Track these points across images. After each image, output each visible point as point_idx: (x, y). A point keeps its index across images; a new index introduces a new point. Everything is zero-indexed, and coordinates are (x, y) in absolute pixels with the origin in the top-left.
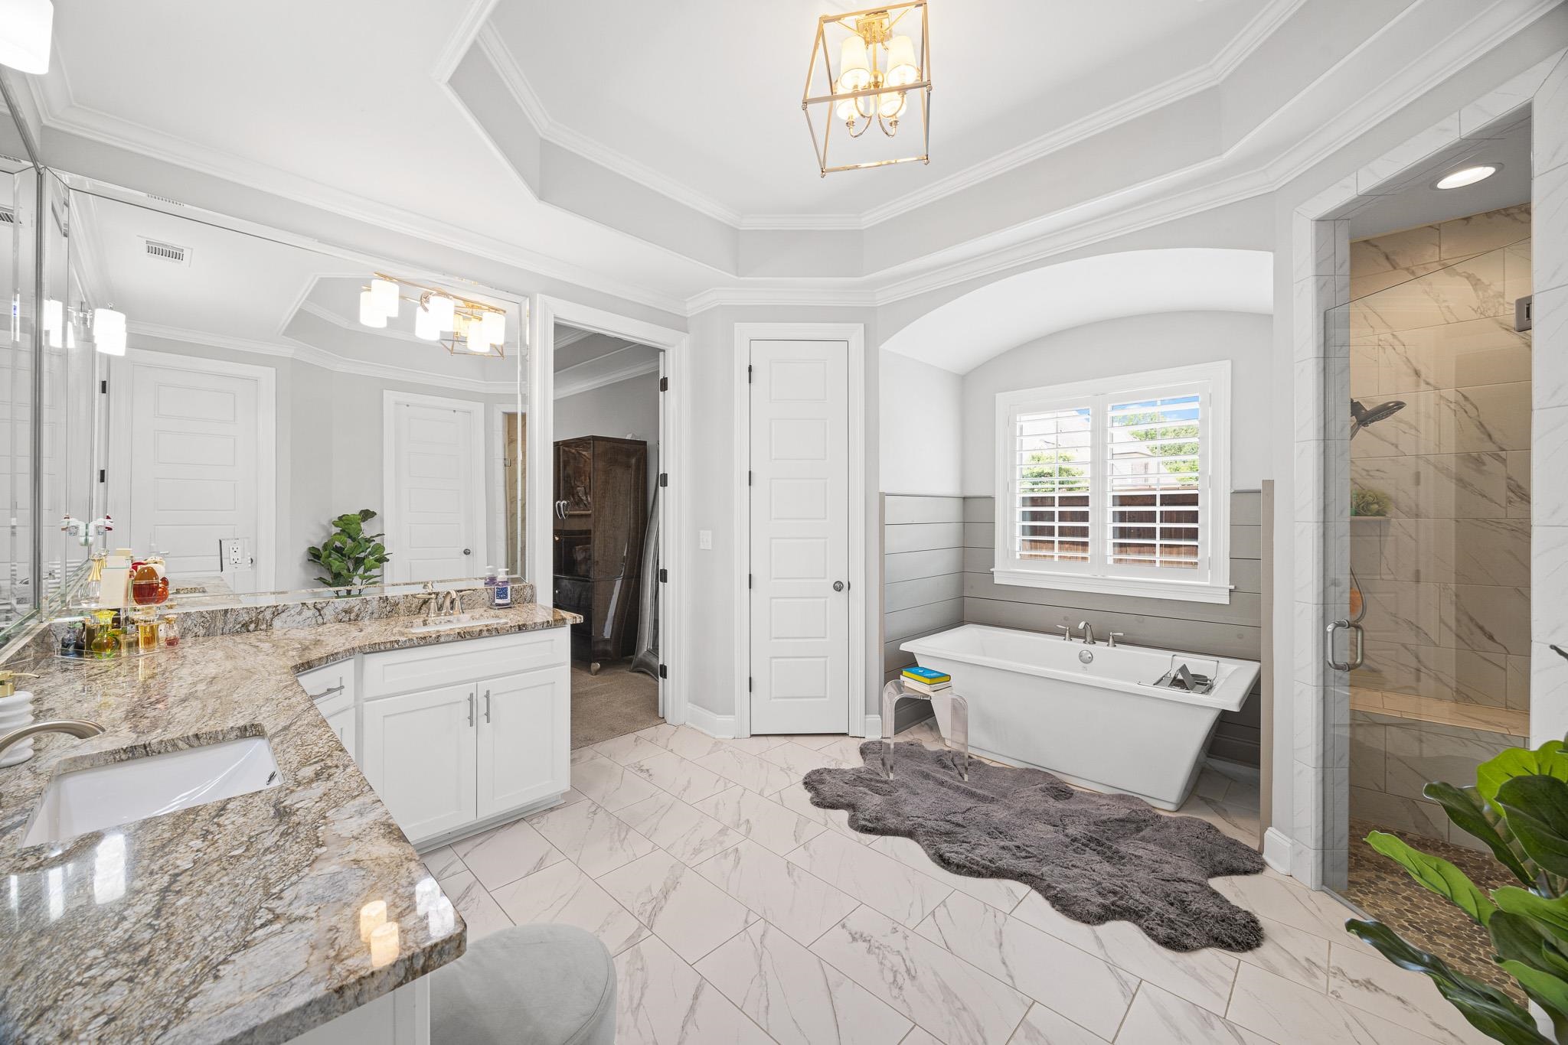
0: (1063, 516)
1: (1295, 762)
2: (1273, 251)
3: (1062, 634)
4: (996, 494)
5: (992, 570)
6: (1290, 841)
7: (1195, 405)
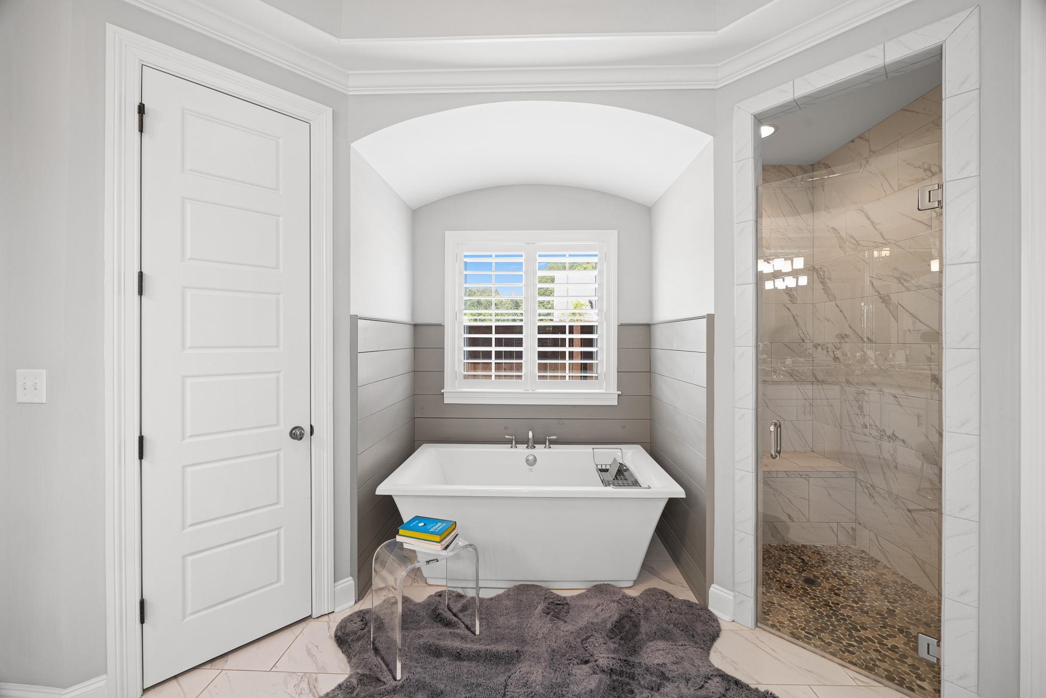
0: (499, 342)
1: (736, 532)
2: (714, 136)
3: (509, 442)
4: (445, 323)
5: (442, 391)
6: (732, 594)
7: (595, 260)
